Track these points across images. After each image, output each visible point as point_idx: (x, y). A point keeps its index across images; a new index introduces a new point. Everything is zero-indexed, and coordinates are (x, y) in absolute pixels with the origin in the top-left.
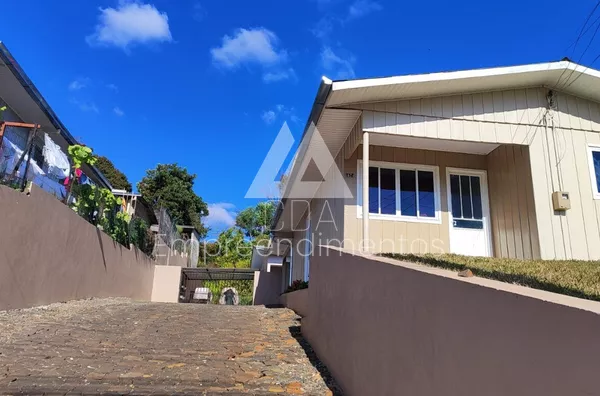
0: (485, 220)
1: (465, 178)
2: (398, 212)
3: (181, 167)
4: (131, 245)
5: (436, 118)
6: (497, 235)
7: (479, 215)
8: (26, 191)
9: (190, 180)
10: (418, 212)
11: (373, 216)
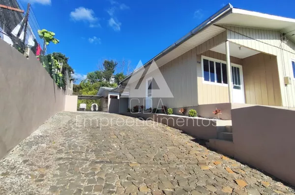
0: (242, 86)
1: (235, 68)
2: (216, 81)
3: (63, 54)
4: (61, 87)
5: (251, 38)
6: (246, 92)
7: (239, 84)
8: (25, 55)
9: (66, 59)
10: (222, 82)
11: (207, 82)
